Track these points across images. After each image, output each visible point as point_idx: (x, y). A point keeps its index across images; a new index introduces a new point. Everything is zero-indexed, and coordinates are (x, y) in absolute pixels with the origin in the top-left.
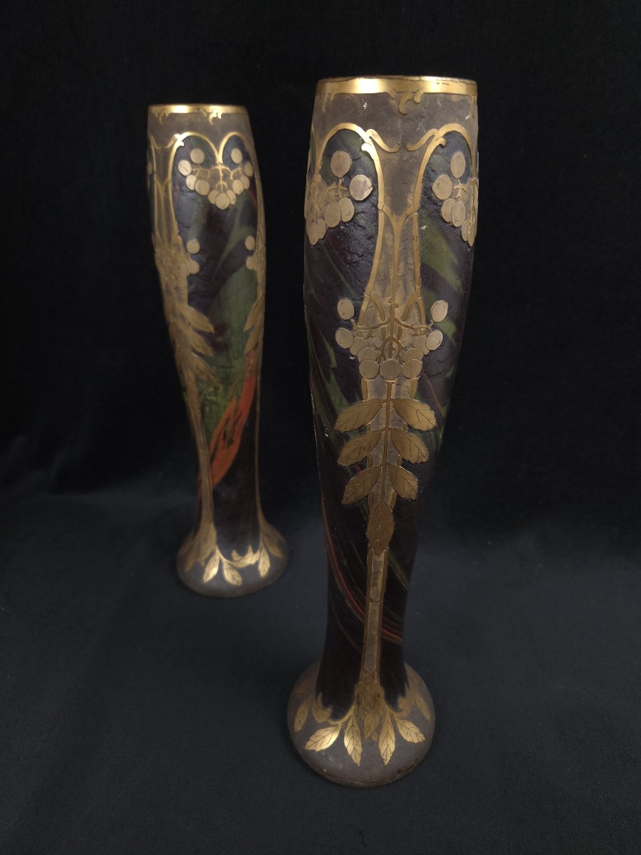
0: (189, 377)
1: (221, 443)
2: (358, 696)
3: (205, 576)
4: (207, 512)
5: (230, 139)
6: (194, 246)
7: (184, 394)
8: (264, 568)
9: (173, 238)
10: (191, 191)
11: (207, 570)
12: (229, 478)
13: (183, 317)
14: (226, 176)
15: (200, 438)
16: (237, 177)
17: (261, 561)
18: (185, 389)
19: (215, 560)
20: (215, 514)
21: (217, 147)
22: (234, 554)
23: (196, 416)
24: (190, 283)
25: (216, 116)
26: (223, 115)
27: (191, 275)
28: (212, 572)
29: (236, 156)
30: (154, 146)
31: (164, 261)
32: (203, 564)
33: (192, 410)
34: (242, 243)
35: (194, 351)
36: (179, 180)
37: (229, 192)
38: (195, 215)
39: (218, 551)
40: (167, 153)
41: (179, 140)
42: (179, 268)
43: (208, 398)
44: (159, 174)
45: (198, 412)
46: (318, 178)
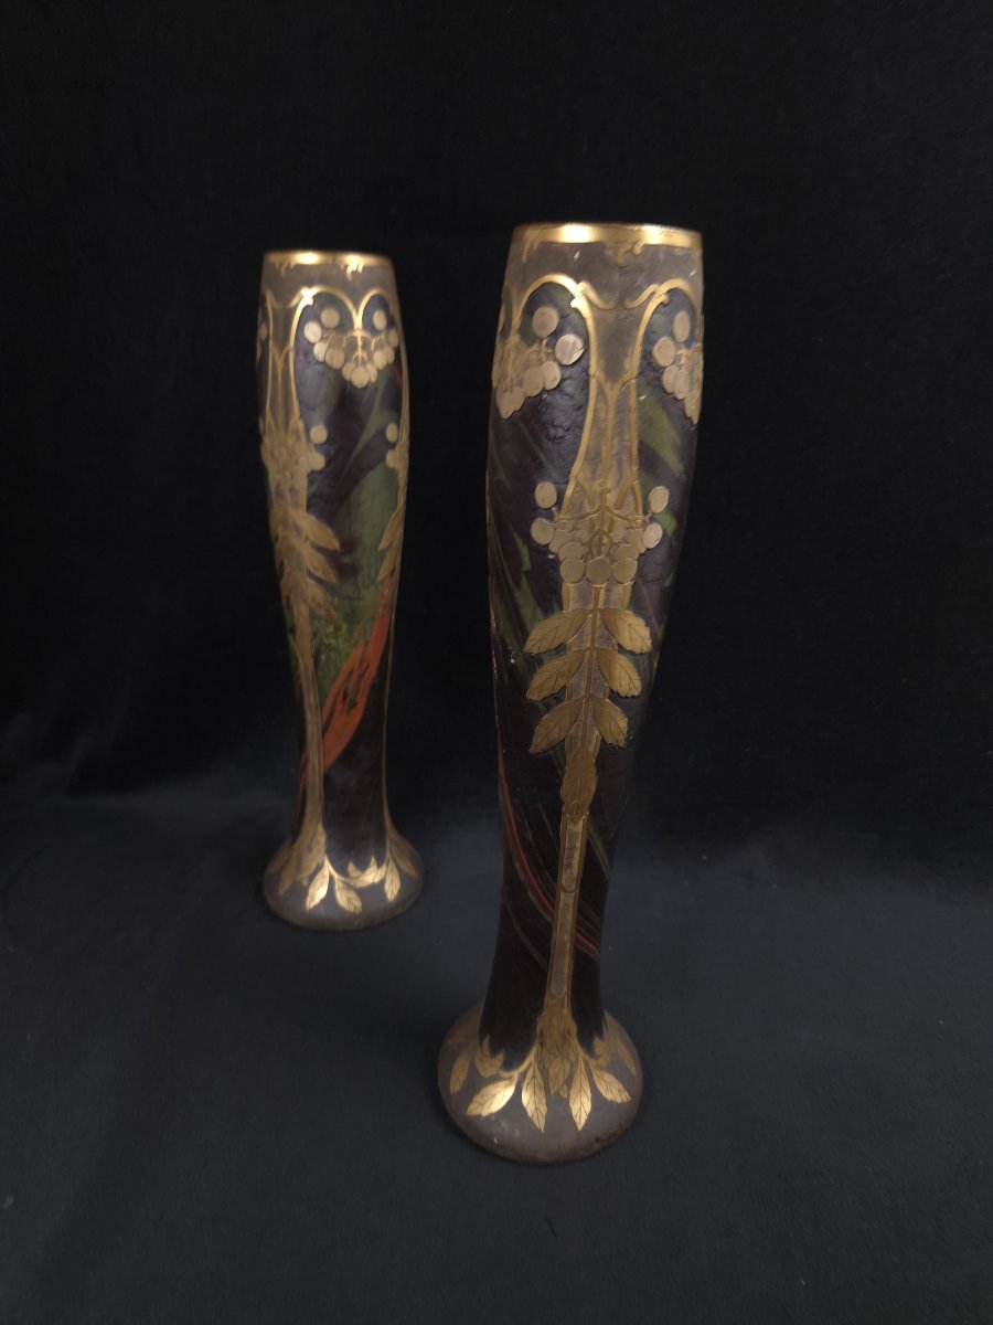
0: (300, 614)
1: (339, 706)
2: (542, 1033)
3: (309, 899)
4: (314, 807)
5: (372, 298)
6: (319, 433)
7: (290, 637)
8: (392, 890)
9: (292, 423)
10: (318, 362)
11: (311, 891)
12: (348, 757)
13: (298, 530)
14: (366, 345)
15: (310, 699)
16: (379, 346)
17: (388, 880)
18: (293, 630)
19: (324, 877)
20: (326, 809)
21: (357, 306)
22: (351, 867)
23: (306, 668)
24: (311, 483)
25: (355, 269)
26: (365, 268)
27: (313, 472)
28: (318, 893)
29: (379, 320)
30: (270, 302)
31: (276, 454)
32: (305, 883)
33: (300, 659)
34: (382, 433)
35: (311, 575)
36: (305, 348)
37: (369, 366)
38: (322, 394)
39: (327, 864)
40: (290, 313)
41: (307, 296)
42: (297, 463)
43: (326, 641)
44: (276, 340)
45: (310, 662)
46: (514, 338)
